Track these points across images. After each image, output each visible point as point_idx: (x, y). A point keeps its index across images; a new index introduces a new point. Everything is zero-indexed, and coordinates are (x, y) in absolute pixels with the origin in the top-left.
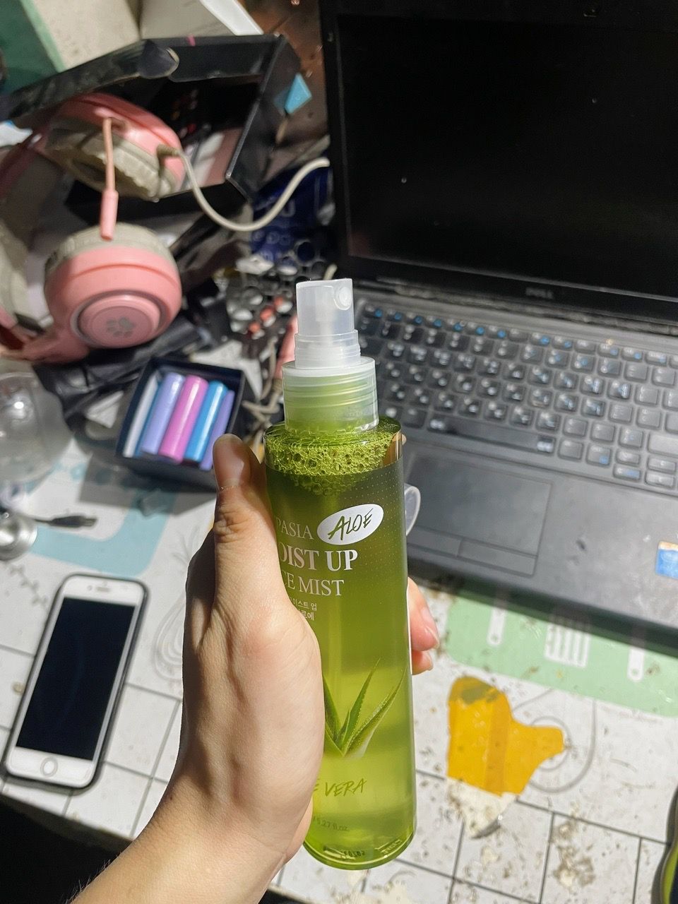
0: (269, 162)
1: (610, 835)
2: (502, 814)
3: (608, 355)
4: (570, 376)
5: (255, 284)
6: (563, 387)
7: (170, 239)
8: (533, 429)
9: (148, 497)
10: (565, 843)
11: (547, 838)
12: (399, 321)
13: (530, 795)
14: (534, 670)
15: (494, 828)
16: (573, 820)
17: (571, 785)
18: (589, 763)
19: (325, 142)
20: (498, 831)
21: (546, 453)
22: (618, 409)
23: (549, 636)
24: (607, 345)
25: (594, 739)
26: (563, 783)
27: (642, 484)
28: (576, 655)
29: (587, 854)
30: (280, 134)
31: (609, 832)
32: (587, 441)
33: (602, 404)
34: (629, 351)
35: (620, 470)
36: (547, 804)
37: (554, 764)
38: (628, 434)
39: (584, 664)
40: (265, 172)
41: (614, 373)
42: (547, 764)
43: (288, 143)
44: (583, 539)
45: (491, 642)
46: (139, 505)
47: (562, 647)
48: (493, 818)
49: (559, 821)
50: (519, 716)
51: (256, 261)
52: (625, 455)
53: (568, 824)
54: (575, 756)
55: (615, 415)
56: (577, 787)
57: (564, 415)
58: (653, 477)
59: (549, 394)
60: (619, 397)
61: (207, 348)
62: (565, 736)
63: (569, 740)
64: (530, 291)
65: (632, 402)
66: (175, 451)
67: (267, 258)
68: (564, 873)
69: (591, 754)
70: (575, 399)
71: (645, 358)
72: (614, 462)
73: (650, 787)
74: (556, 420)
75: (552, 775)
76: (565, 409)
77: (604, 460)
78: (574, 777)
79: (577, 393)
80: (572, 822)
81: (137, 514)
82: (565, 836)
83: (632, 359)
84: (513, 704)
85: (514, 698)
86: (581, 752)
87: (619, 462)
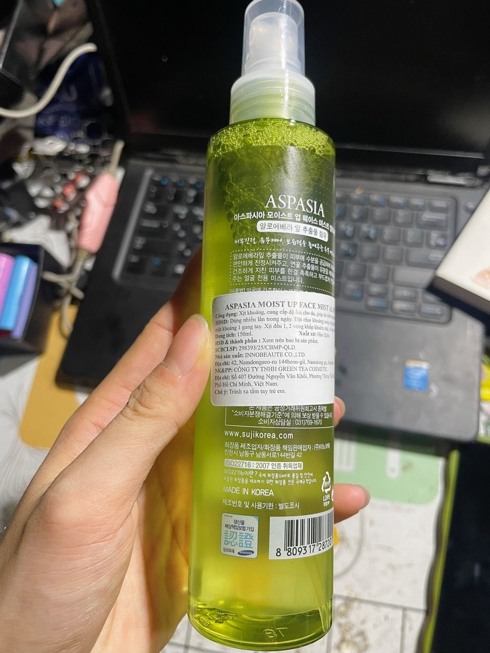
1: (379, 610)
10: (343, 621)
12: (182, 187)
17: (346, 571)
18: (359, 551)
19: (87, 30)
22: (367, 249)
24: (357, 194)
26: (339, 569)
27: (389, 312)
28: (344, 461)
29: (362, 627)
30: (52, 25)
31: (379, 606)
32: (344, 279)
33: (355, 246)
34: (375, 197)
35: (372, 302)
38: (377, 270)
39: (351, 469)
41: (364, 218)
44: (344, 364)
51: (51, 143)
52: (375, 289)
54: (348, 546)
55: (365, 255)
56: (351, 572)
58: (399, 305)
60: (368, 238)
62: (339, 531)
63: (342, 533)
65: (379, 243)
67: (63, 139)
68: (344, 646)
69: (361, 543)
71: (388, 203)
73: (410, 565)
77: (358, 294)
78: (349, 563)
80: (348, 602)
82: (343, 615)
83: (377, 204)
86: (352, 542)
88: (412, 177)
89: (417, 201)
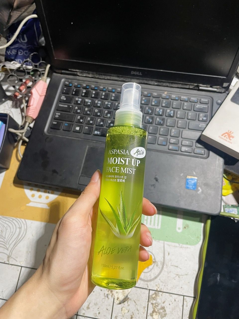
1: (172, 296)
3: (165, 98)
4: (150, 108)
6: (148, 113)
10: (154, 302)
12: (79, 87)
13: (140, 284)
15: (126, 299)
16: (157, 292)
17: (156, 278)
18: (163, 268)
24: (165, 94)
25: (164, 257)
26: (153, 277)
27: (180, 152)
28: (156, 224)
29: (163, 305)
32: (158, 135)
34: (173, 96)
36: (147, 286)
37: (149, 270)
38: (174, 131)
39: (159, 227)
42: (146, 270)
44: (157, 177)
47: (151, 221)
48: (125, 295)
49: (152, 293)
52: (173, 141)
53: (155, 294)
54: (157, 266)
55: (168, 124)
56: (158, 278)
57: (148, 125)
58: (184, 149)
60: (170, 116)
63: (155, 259)
65: (175, 118)
68: (154, 314)
69: (163, 264)
72: (168, 144)
73: (186, 275)
74: (146, 127)
75: (148, 274)
76: (149, 122)
77: (164, 143)
78: (157, 274)
79: (153, 115)
82: (154, 299)
83: (175, 100)
87: (170, 143)
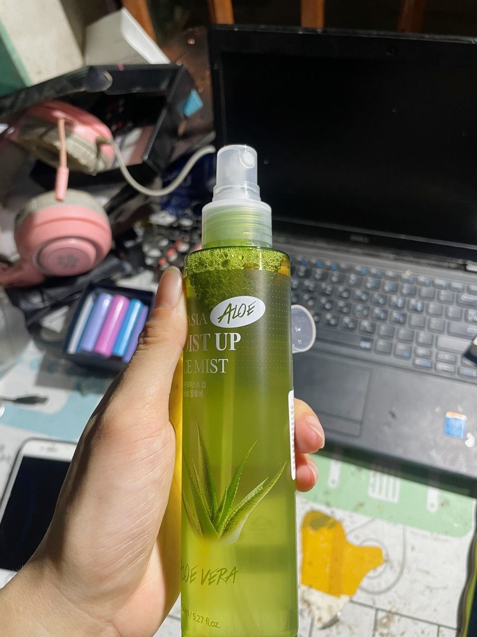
0: (173, 149)
1: (416, 624)
2: (340, 611)
3: (407, 281)
4: (382, 296)
5: (163, 231)
6: (377, 304)
7: (104, 201)
8: (357, 332)
9: (85, 382)
10: (385, 631)
11: (372, 628)
13: (360, 596)
14: (361, 505)
15: (335, 621)
16: (390, 614)
17: (389, 589)
18: (401, 572)
19: (212, 136)
20: (337, 623)
21: (366, 349)
22: (415, 319)
23: (372, 480)
24: (407, 274)
25: (404, 554)
26: (383, 586)
27: (433, 371)
28: (390, 494)
30: (181, 130)
31: (416, 622)
32: (395, 341)
33: (404, 315)
34: (422, 279)
35: (418, 361)
36: (372, 602)
37: (376, 574)
38: (423, 336)
39: (396, 500)
40: (170, 156)
41: (413, 293)
42: (371, 574)
43: (187, 136)
44: (394, 410)
45: (331, 485)
46: (78, 388)
47: (381, 488)
48: (334, 614)
49: (381, 615)
50: (351, 538)
51: (164, 216)
52: (421, 351)
53: (388, 617)
54: (392, 567)
55: (413, 323)
56: (393, 590)
57: (378, 323)
58: (441, 366)
59: (368, 308)
60: (415, 310)
61: (128, 276)
62: (384, 553)
63: (387, 555)
64: (354, 238)
65: (424, 314)
66: (105, 349)
67: (171, 214)
69: (403, 565)
70: (386, 312)
71: (432, 284)
72: (413, 356)
73: (445, 588)
74: (373, 326)
75: (375, 582)
76: (379, 318)
77: (406, 354)
78: (391, 582)
79: (387, 307)
80: (390, 615)
81: (76, 395)
82: (385, 626)
83: (423, 284)
84: (347, 530)
85: (347, 526)
86: (396, 564)
87: (417, 356)
88: (453, 265)
89: (457, 285)
